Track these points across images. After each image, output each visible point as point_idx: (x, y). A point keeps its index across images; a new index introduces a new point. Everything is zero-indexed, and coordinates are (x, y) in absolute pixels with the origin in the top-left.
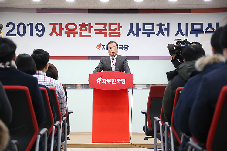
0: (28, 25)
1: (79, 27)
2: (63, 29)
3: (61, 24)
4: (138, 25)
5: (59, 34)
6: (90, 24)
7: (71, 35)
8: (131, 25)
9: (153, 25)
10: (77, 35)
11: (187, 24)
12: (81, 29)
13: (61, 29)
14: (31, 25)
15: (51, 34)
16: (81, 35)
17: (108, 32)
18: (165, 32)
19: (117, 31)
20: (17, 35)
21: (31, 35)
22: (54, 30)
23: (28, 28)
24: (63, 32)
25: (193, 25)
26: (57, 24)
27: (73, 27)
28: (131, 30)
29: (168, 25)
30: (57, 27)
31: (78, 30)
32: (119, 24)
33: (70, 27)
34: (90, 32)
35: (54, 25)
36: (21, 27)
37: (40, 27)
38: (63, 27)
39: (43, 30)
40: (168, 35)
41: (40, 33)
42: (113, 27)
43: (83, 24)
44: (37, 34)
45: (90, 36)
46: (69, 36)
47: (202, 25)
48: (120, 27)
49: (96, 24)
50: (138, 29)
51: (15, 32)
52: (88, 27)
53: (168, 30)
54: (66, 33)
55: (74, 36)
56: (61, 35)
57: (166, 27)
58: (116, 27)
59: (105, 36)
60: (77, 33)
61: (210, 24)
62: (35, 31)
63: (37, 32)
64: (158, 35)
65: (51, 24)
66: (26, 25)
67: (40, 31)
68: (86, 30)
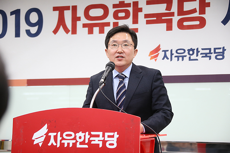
0: (12, 13)
1: (112, 11)
2: (79, 19)
3: (75, 8)
5: (70, 29)
6: (136, 4)
7: (96, 30)
12: (116, 16)
13: (75, 19)
14: (17, 13)
15: (55, 31)
17: (176, 19)
19: (197, 15)
21: (17, 34)
22: (61, 22)
23: (11, 20)
24: (79, 24)
26: (67, 8)
27: (99, 12)
30: (68, 15)
31: (110, 19)
33: (94, 13)
34: (135, 21)
35: (61, 10)
37: (34, 18)
38: (80, 13)
39: (40, 23)
41: (34, 30)
43: (122, 4)
44: (28, 32)
45: (136, 30)
46: (91, 32)
48: (204, 4)
49: (149, 3)
52: (131, 9)
54: (85, 26)
55: (101, 31)
56: (74, 31)
59: (169, 28)
60: (108, 24)
62: (24, 26)
63: (28, 28)
65: (55, 9)
66: (8, 14)
67: (33, 25)
68: (127, 17)
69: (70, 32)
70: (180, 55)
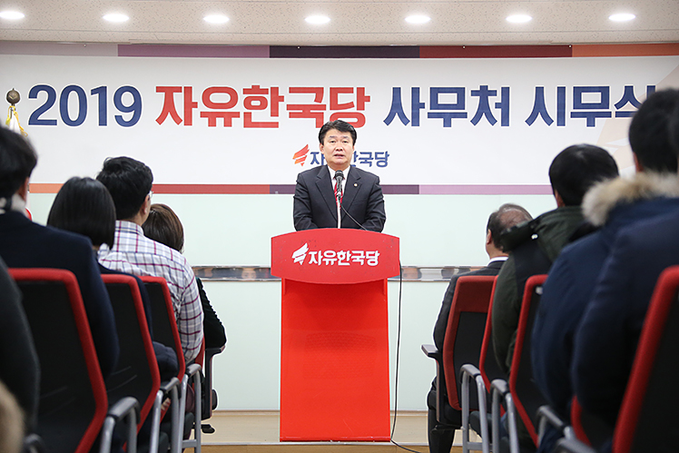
0: (93, 92)
1: (242, 97)
2: (195, 105)
3: (188, 91)
4: (416, 91)
5: (182, 118)
6: (275, 90)
7: (220, 121)
8: (397, 92)
9: (460, 92)
10: (238, 122)
11: (561, 91)
12: (247, 104)
13: (190, 105)
14: (101, 91)
15: (160, 120)
16: (248, 123)
17: (328, 113)
18: (497, 113)
19: (354, 110)
20: (60, 121)
21: (103, 122)
22: (169, 107)
23: (93, 101)
24: (196, 112)
25: (578, 91)
26: (178, 89)
27: (225, 98)
28: (396, 107)
29: (506, 91)
30: (179, 99)
31: (240, 107)
32: (361, 91)
33: (215, 98)
34: (275, 113)
35: (168, 92)
36: (73, 98)
38: (197, 97)
39: (137, 108)
40: (505, 122)
41: (128, 117)
42: (343, 99)
43: (256, 89)
44: (119, 119)
45: (275, 125)
46: (212, 123)
47: (605, 91)
48: (363, 98)
49: (292, 90)
50: (417, 106)
51: (54, 113)
52: (268, 97)
53: (504, 106)
54: (203, 115)
55: (228, 124)
56: (188, 122)
57: (498, 99)
58: (352, 98)
60: (237, 115)
61: (629, 90)
62: (112, 110)
63: (120, 113)
64: (475, 121)
65: (159, 89)
66: (88, 93)
67: (127, 110)
68: (263, 106)
69: (183, 122)
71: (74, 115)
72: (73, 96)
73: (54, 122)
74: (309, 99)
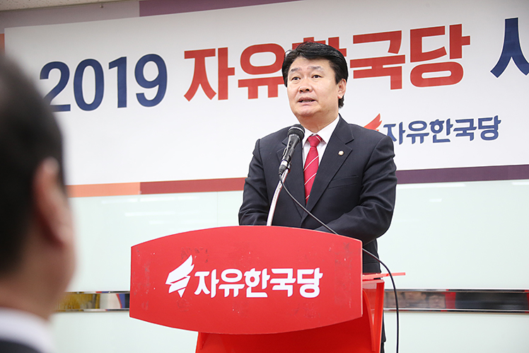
0: (112, 65)
2: (232, 72)
3: (223, 53)
5: (216, 90)
6: (334, 42)
7: (263, 90)
8: (512, 25)
13: (225, 72)
14: (120, 64)
15: (190, 95)
17: (408, 67)
19: (446, 59)
20: (74, 105)
21: (122, 102)
22: (200, 77)
23: (111, 76)
24: (232, 81)
26: (211, 53)
27: (270, 59)
28: (511, 49)
30: (212, 65)
32: (456, 29)
33: (258, 60)
35: (198, 56)
37: (151, 72)
38: (234, 61)
39: (161, 81)
41: (151, 94)
42: (429, 44)
44: (141, 97)
46: (253, 94)
48: (459, 40)
49: (358, 39)
51: (67, 96)
54: (242, 83)
55: (273, 93)
56: (223, 94)
58: (443, 41)
59: (396, 84)
62: (133, 87)
63: (141, 90)
65: (188, 55)
66: (105, 67)
67: (149, 85)
69: (217, 96)
70: (417, 132)
71: (89, 98)
72: (89, 72)
73: (66, 108)
74: (381, 49)
